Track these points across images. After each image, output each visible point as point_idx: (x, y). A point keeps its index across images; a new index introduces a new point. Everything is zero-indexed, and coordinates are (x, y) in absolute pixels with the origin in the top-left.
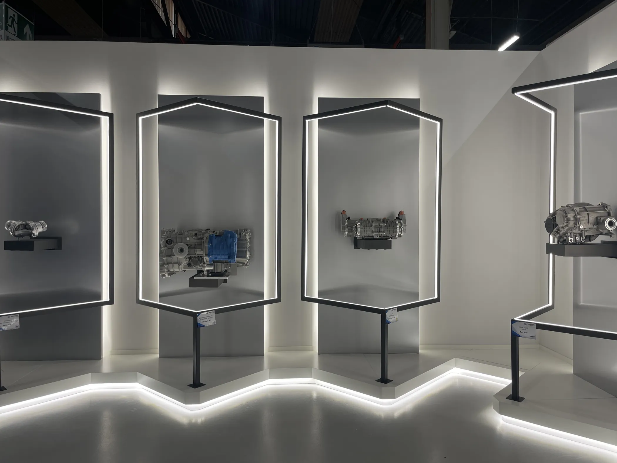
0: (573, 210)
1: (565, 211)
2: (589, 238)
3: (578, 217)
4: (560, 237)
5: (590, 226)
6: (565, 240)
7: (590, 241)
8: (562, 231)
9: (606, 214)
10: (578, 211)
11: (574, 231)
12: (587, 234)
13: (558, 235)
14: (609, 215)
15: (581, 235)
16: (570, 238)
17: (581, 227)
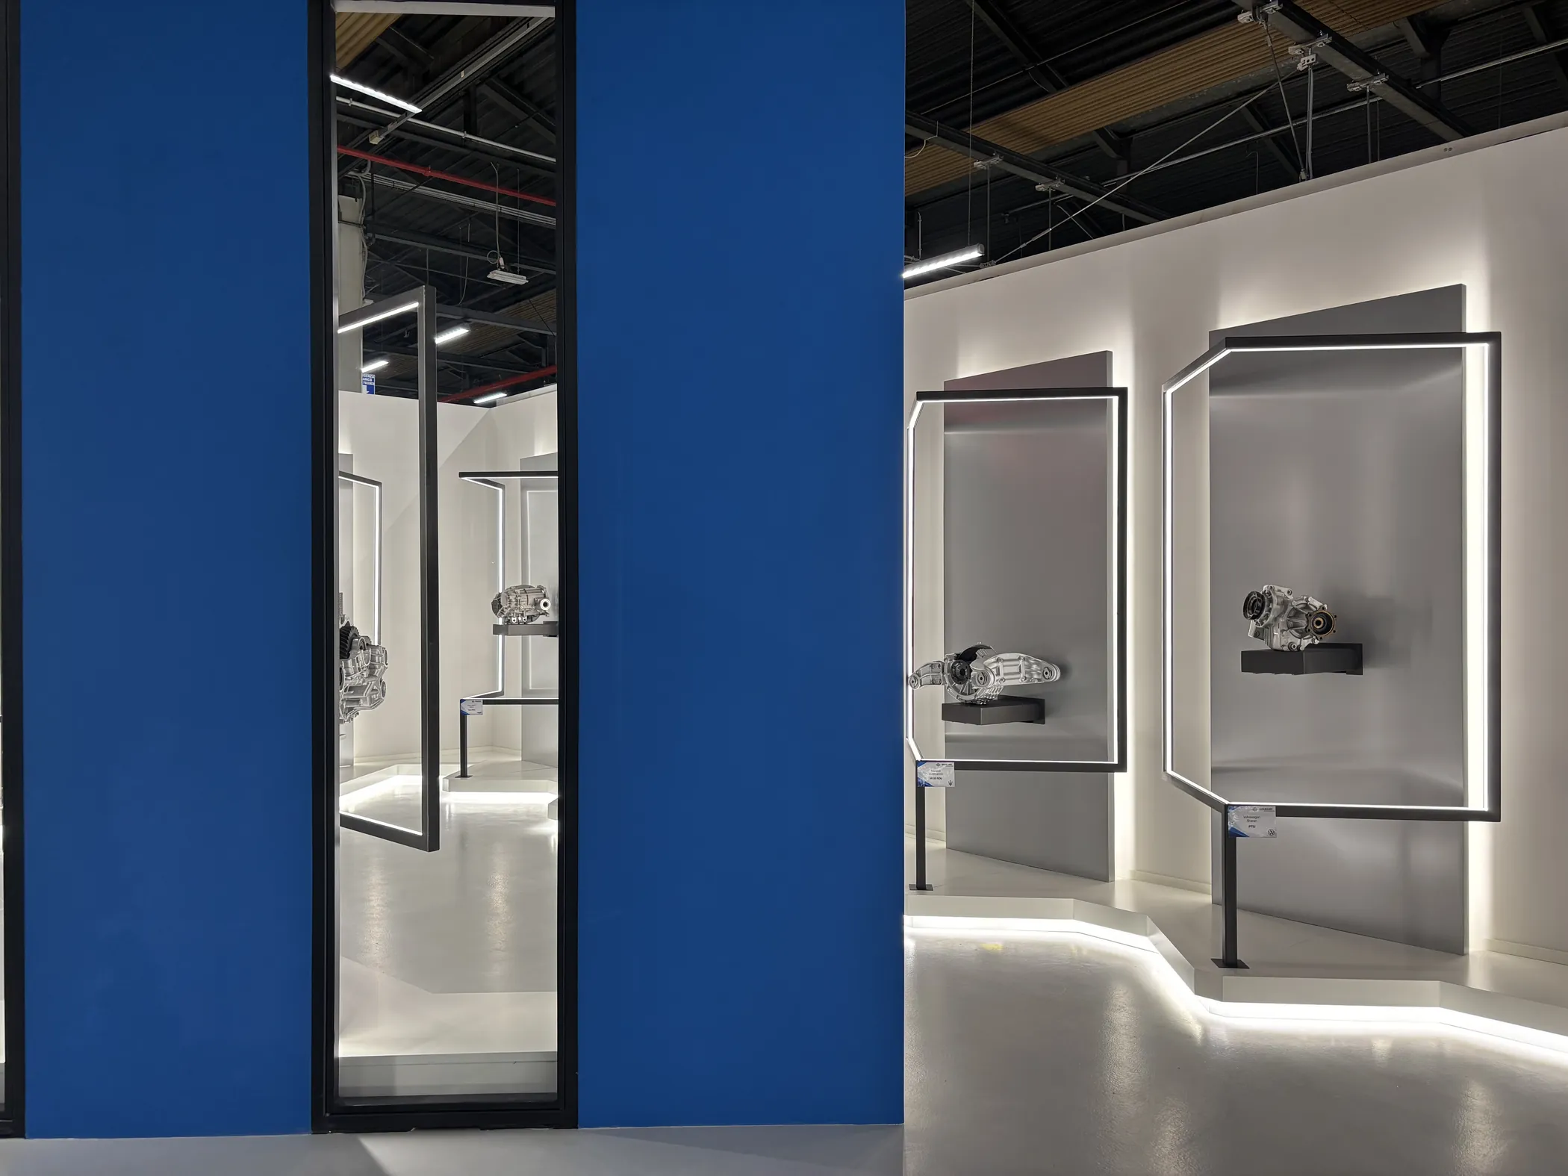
0: (514, 592)
1: (508, 592)
2: (530, 618)
3: (519, 598)
4: (506, 617)
5: (530, 607)
6: (509, 620)
7: (532, 621)
8: (507, 611)
9: (543, 596)
10: (519, 592)
11: (516, 611)
12: (528, 614)
13: (503, 616)
14: (545, 597)
15: (522, 615)
16: (513, 619)
17: (522, 608)
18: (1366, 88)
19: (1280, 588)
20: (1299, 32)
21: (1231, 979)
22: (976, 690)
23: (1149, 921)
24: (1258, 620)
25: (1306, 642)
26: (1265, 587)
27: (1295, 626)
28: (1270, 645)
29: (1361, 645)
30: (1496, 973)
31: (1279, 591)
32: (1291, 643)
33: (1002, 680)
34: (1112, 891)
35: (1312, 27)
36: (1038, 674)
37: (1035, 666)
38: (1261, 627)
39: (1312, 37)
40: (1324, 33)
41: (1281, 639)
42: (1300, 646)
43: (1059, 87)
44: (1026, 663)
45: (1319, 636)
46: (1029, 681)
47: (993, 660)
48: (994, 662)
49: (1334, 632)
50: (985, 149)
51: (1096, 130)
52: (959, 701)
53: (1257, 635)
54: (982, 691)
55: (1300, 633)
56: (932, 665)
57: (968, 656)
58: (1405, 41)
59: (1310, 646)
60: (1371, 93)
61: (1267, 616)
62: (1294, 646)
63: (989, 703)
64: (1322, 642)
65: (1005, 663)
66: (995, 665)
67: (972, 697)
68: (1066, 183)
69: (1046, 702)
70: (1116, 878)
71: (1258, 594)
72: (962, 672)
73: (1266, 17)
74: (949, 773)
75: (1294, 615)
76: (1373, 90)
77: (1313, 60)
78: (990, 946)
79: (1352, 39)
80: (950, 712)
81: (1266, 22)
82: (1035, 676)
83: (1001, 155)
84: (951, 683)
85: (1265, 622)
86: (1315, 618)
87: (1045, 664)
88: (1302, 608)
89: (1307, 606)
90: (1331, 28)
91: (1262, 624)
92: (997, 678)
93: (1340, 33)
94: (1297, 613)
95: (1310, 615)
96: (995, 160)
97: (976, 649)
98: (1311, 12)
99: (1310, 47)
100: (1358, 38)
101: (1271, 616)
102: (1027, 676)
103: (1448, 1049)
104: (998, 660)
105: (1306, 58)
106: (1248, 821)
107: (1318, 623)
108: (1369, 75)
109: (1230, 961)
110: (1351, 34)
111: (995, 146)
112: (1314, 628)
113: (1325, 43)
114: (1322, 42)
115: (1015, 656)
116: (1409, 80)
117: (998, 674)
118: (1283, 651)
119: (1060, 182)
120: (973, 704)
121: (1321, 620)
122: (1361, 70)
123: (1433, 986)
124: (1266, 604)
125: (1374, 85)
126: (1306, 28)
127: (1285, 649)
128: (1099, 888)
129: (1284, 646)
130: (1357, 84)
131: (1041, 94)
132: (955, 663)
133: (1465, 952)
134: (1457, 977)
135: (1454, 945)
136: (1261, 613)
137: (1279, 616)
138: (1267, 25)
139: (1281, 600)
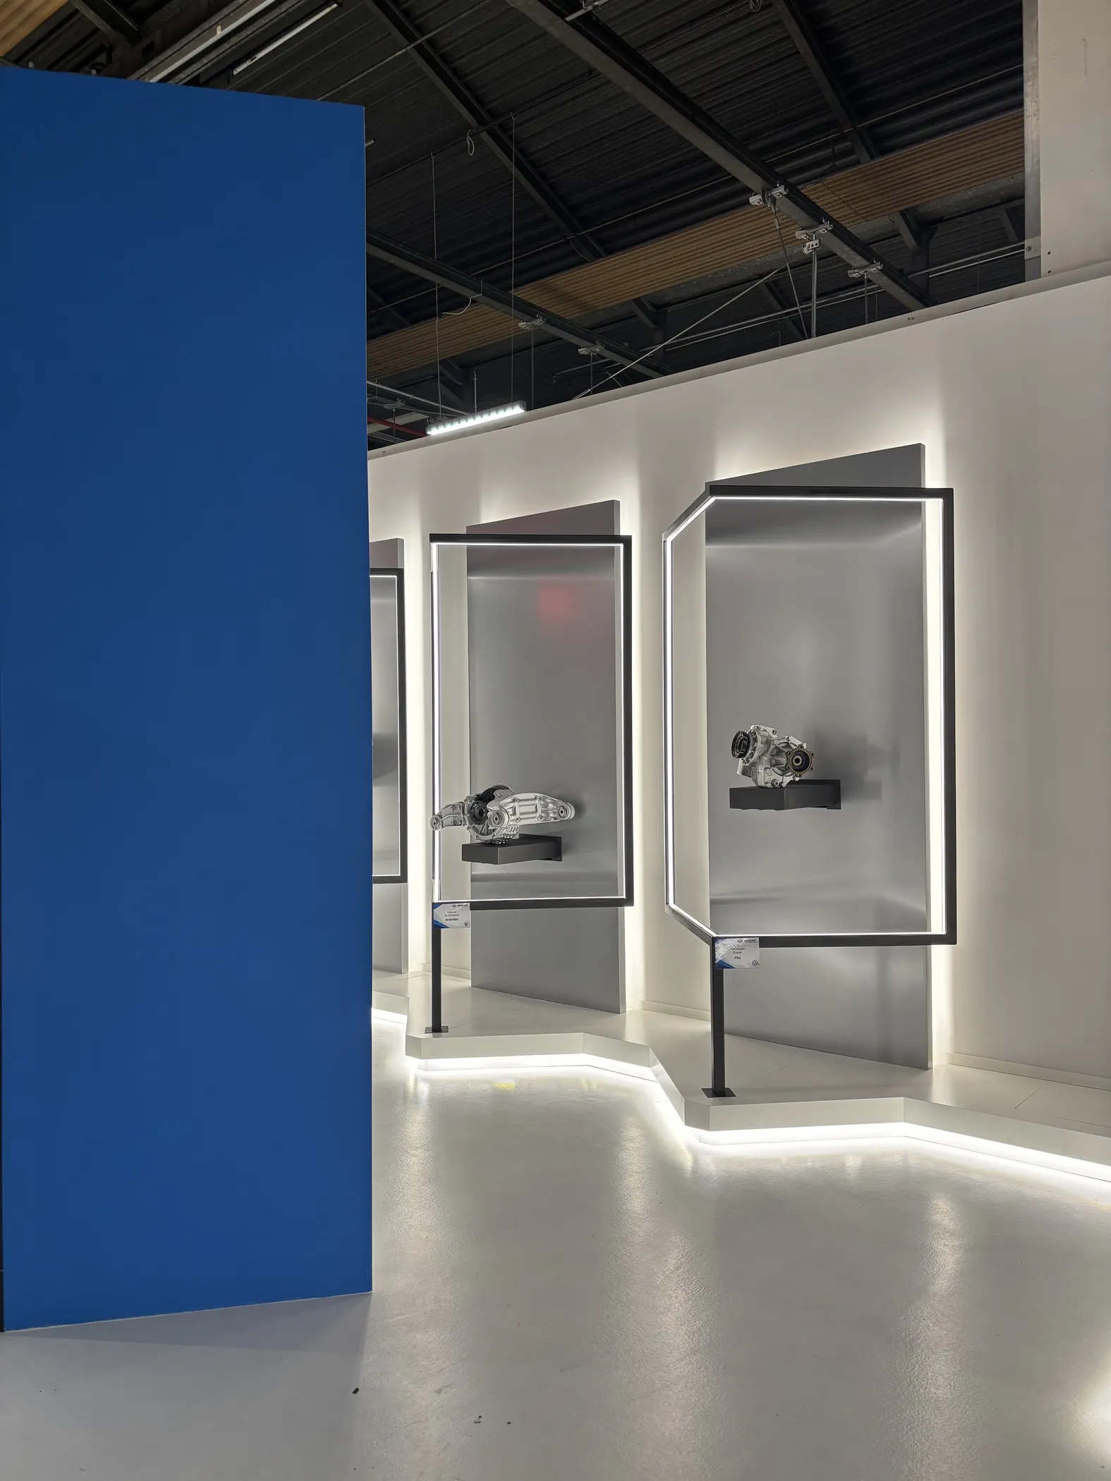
18: (864, 275)
19: (766, 728)
20: (803, 218)
21: (718, 1108)
22: (494, 830)
23: (651, 1053)
24: (745, 759)
25: (787, 779)
26: (752, 727)
27: (777, 764)
28: (756, 781)
29: (839, 781)
30: (958, 1086)
31: (765, 730)
32: (774, 780)
33: (517, 819)
34: (623, 1024)
35: (816, 214)
36: (554, 813)
37: (551, 805)
38: (747, 765)
39: (815, 223)
40: (826, 220)
41: (766, 776)
42: (782, 783)
43: (597, 256)
44: (542, 802)
45: (798, 774)
46: (545, 820)
47: (510, 800)
48: (510, 802)
49: (812, 769)
50: (529, 310)
51: (633, 300)
52: (479, 841)
53: (745, 772)
54: (499, 832)
55: (782, 771)
56: (454, 806)
57: (487, 797)
58: (899, 235)
59: (791, 782)
60: (869, 281)
61: (752, 754)
62: (777, 783)
63: (507, 842)
64: (802, 778)
65: (521, 803)
66: (512, 805)
67: (489, 838)
68: (606, 348)
69: (563, 841)
70: (628, 1009)
71: (745, 734)
72: (481, 813)
73: (774, 201)
74: (467, 915)
75: (777, 753)
76: (869, 277)
77: (816, 244)
78: (502, 1085)
79: (853, 229)
80: (470, 853)
81: (774, 205)
82: (552, 815)
83: (544, 317)
84: (471, 824)
85: (751, 760)
86: (794, 757)
87: (560, 803)
88: (783, 747)
89: (788, 745)
90: (834, 217)
91: (748, 762)
92: (512, 818)
93: (842, 223)
94: (779, 751)
95: (790, 754)
96: (539, 322)
97: (493, 790)
98: (816, 201)
99: (814, 232)
100: (859, 229)
101: (756, 754)
102: (543, 815)
103: (913, 1162)
104: (514, 801)
105: (811, 243)
106: (734, 952)
107: (797, 761)
108: (865, 262)
109: (719, 1091)
110: (852, 224)
111: (540, 309)
112: (793, 765)
113: (827, 229)
114: (825, 228)
115: (532, 795)
116: (901, 271)
117: (514, 814)
118: (767, 788)
119: (600, 347)
120: (492, 844)
121: (800, 758)
122: (859, 257)
123: (897, 1103)
124: (751, 743)
125: (871, 272)
126: (811, 215)
127: (769, 785)
128: (609, 1020)
129: (767, 783)
130: (856, 271)
131: (583, 262)
132: (474, 804)
133: (929, 1066)
134: (922, 1093)
135: (919, 1061)
136: (746, 752)
137: (763, 755)
138: (775, 208)
139: (765, 739)
